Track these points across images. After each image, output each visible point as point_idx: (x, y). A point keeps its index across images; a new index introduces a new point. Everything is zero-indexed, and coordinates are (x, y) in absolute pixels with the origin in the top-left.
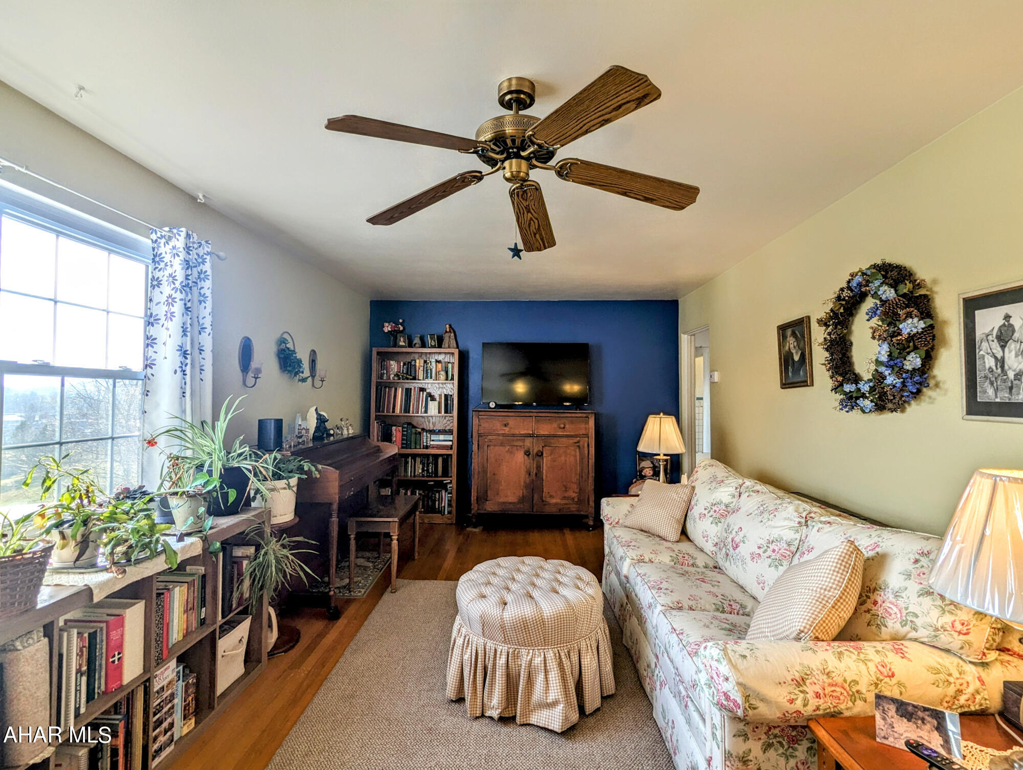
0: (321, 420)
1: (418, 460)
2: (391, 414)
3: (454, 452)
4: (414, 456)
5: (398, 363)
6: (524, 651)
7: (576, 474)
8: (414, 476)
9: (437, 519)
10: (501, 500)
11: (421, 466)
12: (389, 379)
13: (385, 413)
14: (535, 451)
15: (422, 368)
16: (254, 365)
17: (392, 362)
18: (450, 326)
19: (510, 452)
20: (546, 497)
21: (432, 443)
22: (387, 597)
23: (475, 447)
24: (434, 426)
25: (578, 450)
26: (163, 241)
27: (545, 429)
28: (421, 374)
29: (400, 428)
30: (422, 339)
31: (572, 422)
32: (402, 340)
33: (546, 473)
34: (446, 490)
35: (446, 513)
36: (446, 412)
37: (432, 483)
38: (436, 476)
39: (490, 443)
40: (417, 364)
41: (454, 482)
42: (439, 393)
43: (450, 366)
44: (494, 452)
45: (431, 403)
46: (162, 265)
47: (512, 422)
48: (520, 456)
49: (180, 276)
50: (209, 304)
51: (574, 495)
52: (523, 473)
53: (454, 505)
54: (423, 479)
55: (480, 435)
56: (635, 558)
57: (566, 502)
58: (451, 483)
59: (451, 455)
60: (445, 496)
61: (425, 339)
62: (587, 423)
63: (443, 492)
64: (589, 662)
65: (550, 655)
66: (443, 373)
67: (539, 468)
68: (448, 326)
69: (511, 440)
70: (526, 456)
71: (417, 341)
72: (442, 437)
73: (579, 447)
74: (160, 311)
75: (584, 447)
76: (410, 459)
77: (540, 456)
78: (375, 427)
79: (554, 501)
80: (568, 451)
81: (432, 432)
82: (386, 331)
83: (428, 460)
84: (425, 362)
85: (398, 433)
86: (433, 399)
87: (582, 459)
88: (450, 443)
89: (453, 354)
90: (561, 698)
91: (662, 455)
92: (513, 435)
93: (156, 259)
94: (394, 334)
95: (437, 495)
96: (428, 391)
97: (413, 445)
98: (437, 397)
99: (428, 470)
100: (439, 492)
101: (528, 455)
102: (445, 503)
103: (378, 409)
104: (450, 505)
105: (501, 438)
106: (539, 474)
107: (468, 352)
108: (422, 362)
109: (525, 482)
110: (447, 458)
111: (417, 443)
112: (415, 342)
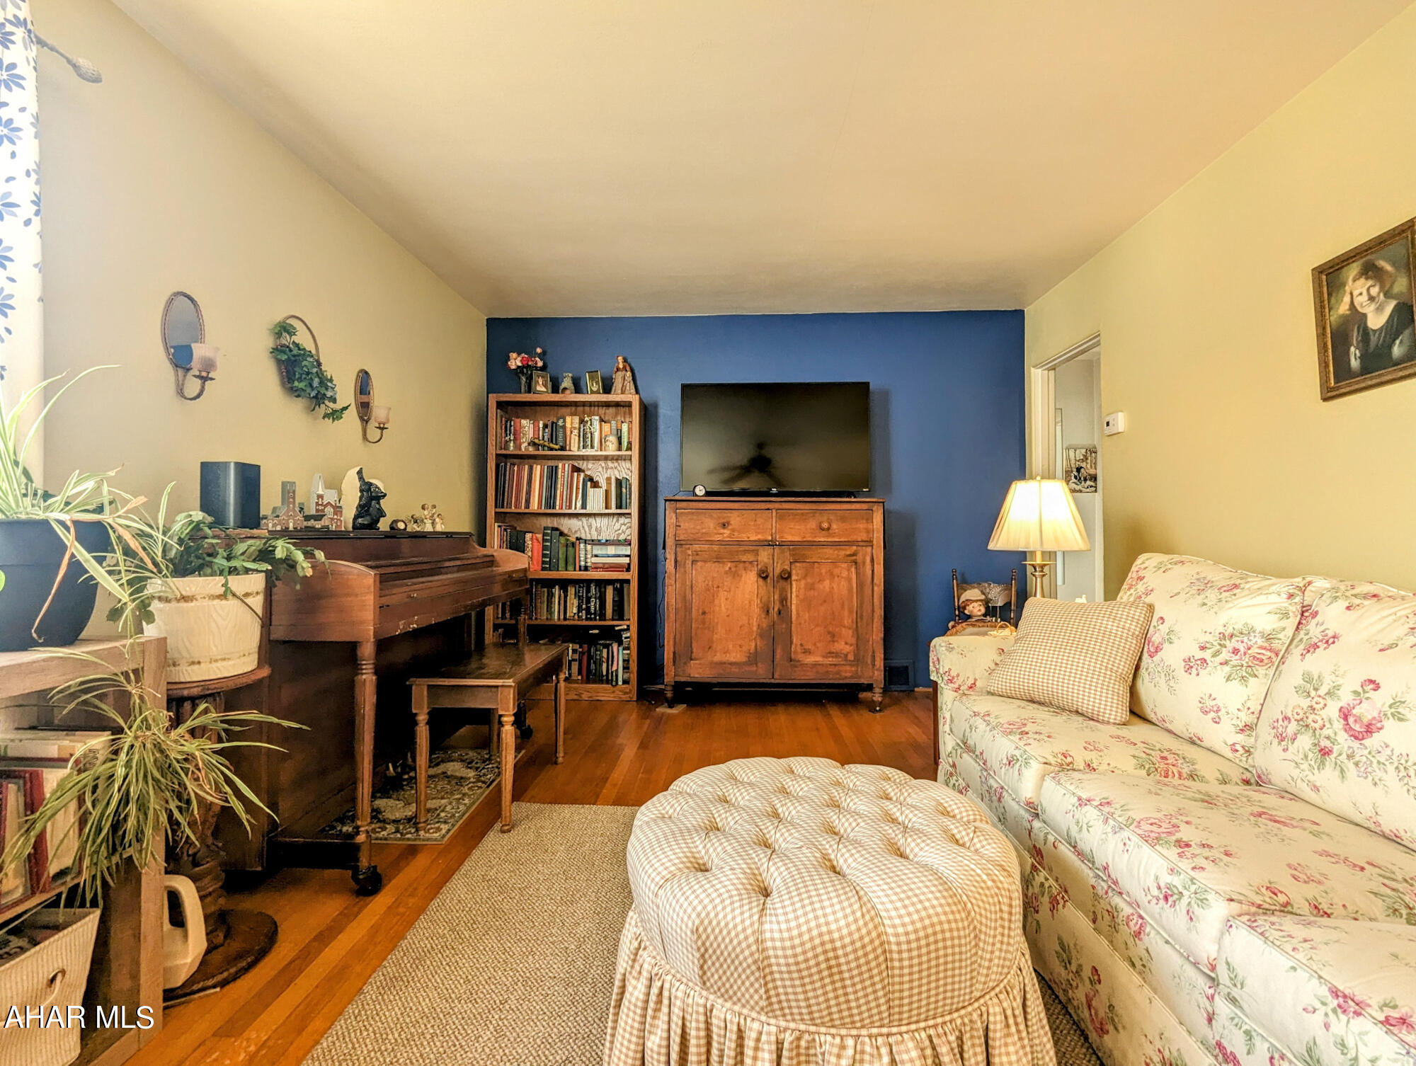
0: (371, 494)
1: (571, 590)
2: (523, 510)
3: (633, 576)
4: (564, 584)
5: (536, 422)
7: (850, 611)
8: (565, 619)
9: (603, 693)
10: (718, 657)
11: (576, 602)
12: (520, 449)
13: (513, 509)
14: (778, 571)
15: (576, 432)
17: (524, 422)
18: (625, 360)
19: (735, 575)
20: (796, 652)
21: (595, 560)
22: (493, 840)
23: (670, 566)
24: (599, 534)
25: (853, 569)
27: (794, 532)
28: (574, 441)
29: (540, 536)
30: (576, 379)
31: (843, 519)
32: (540, 381)
33: (797, 611)
34: (620, 643)
35: (620, 683)
36: (619, 506)
37: (597, 631)
38: (603, 617)
39: (697, 558)
40: (568, 425)
41: (634, 628)
42: (606, 476)
43: (625, 427)
44: (703, 575)
45: (591, 491)
47: (735, 519)
48: (750, 581)
51: (848, 649)
52: (756, 610)
53: (634, 666)
54: (579, 623)
55: (678, 544)
56: (1052, 760)
57: (830, 660)
58: (628, 629)
59: (628, 581)
60: (619, 654)
61: (582, 378)
62: (870, 519)
63: (615, 646)
66: (613, 439)
67: (784, 600)
68: (620, 359)
69: (734, 551)
70: (761, 581)
71: (567, 383)
72: (611, 550)
73: (856, 563)
75: (864, 563)
76: (556, 591)
77: (786, 579)
78: (495, 534)
79: (811, 659)
80: (836, 571)
81: (595, 542)
82: (513, 367)
83: (588, 591)
84: (582, 421)
85: (536, 544)
86: (596, 485)
87: (861, 585)
88: (627, 560)
89: (629, 405)
91: (1040, 556)
92: (739, 543)
94: (526, 371)
95: (605, 651)
96: (588, 473)
97: (562, 564)
98: (603, 483)
99: (588, 609)
100: (607, 646)
101: (765, 578)
102: (618, 665)
103: (500, 500)
104: (626, 668)
105: (716, 548)
106: (784, 612)
107: (656, 406)
108: (576, 419)
109: (759, 626)
110: (622, 587)
111: (570, 561)
112: (563, 385)
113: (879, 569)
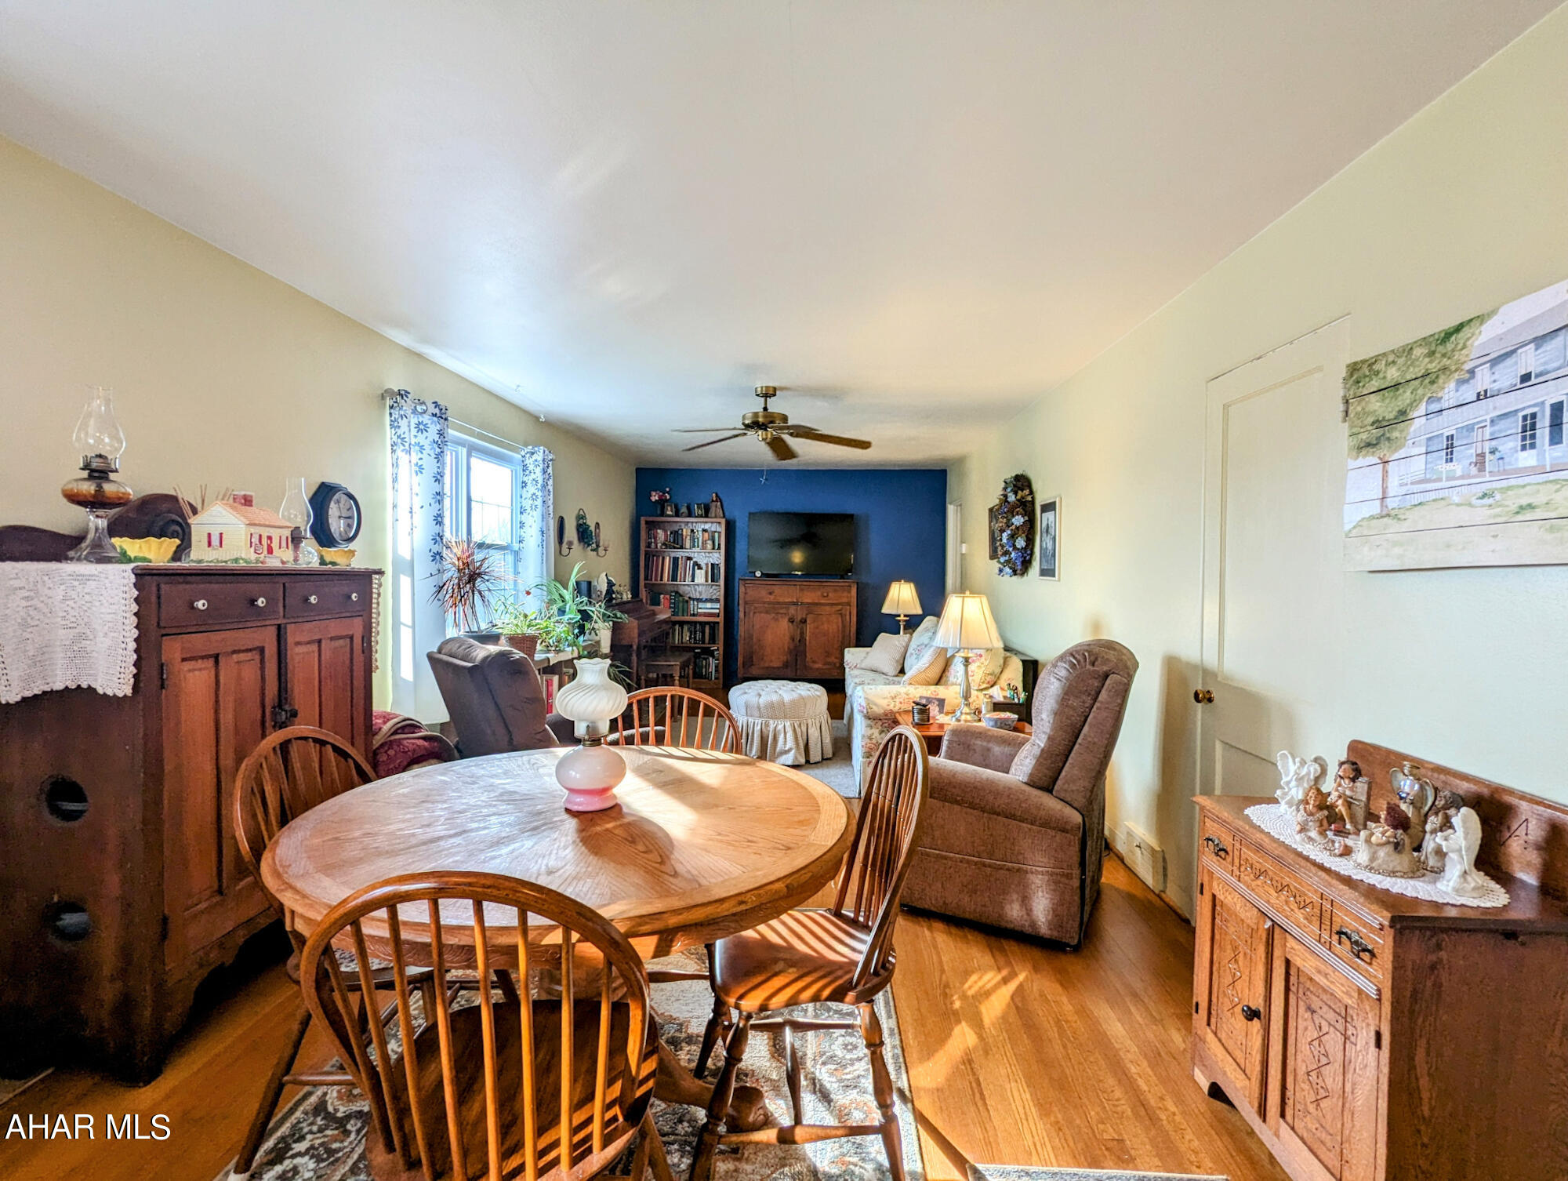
0: (610, 584)
1: (686, 628)
2: (659, 582)
3: (721, 619)
4: (682, 624)
5: (665, 531)
6: (771, 722)
8: (682, 643)
9: (704, 684)
10: (766, 664)
11: (688, 634)
12: (657, 547)
13: (653, 581)
14: (799, 619)
15: (688, 537)
16: (566, 540)
17: (659, 531)
18: (717, 495)
19: (777, 620)
20: (809, 662)
21: (699, 611)
23: (741, 615)
24: (701, 594)
25: (840, 618)
26: (528, 455)
27: (809, 597)
28: (688, 544)
29: (668, 596)
30: (688, 508)
31: (835, 591)
32: (669, 508)
33: (810, 639)
34: (713, 657)
35: (713, 679)
36: (713, 581)
37: (699, 650)
38: (704, 643)
39: (756, 611)
40: (684, 533)
41: (721, 649)
42: (705, 562)
43: (716, 535)
44: (759, 620)
45: (697, 572)
46: (528, 472)
47: (777, 590)
48: (784, 623)
49: (540, 482)
50: (551, 497)
51: (836, 660)
52: (787, 639)
53: (721, 669)
54: (690, 645)
55: (746, 603)
57: (828, 667)
58: (718, 650)
59: (718, 623)
60: (712, 662)
61: (692, 507)
62: (849, 592)
63: (710, 659)
64: (814, 733)
65: (788, 724)
66: (710, 542)
67: (802, 634)
68: (714, 495)
69: (775, 608)
70: (790, 623)
71: (684, 510)
72: (709, 605)
73: (841, 614)
74: (527, 504)
75: (846, 614)
76: (677, 627)
77: (803, 623)
78: (643, 594)
79: (817, 666)
80: (831, 619)
81: (699, 600)
82: (653, 500)
83: (695, 627)
84: (692, 531)
85: (666, 600)
86: (700, 568)
87: (844, 626)
88: (717, 611)
90: (793, 747)
91: (902, 616)
92: (778, 603)
93: (525, 468)
94: (662, 502)
95: (704, 662)
96: (694, 560)
97: (680, 614)
98: (704, 567)
99: (695, 638)
100: (705, 659)
101: (792, 622)
102: (712, 669)
103: (646, 578)
104: (716, 671)
105: (766, 605)
106: (802, 640)
107: (734, 522)
108: (689, 531)
109: (789, 648)
110: (714, 626)
111: (685, 611)
112: (682, 511)
113: (854, 619)
